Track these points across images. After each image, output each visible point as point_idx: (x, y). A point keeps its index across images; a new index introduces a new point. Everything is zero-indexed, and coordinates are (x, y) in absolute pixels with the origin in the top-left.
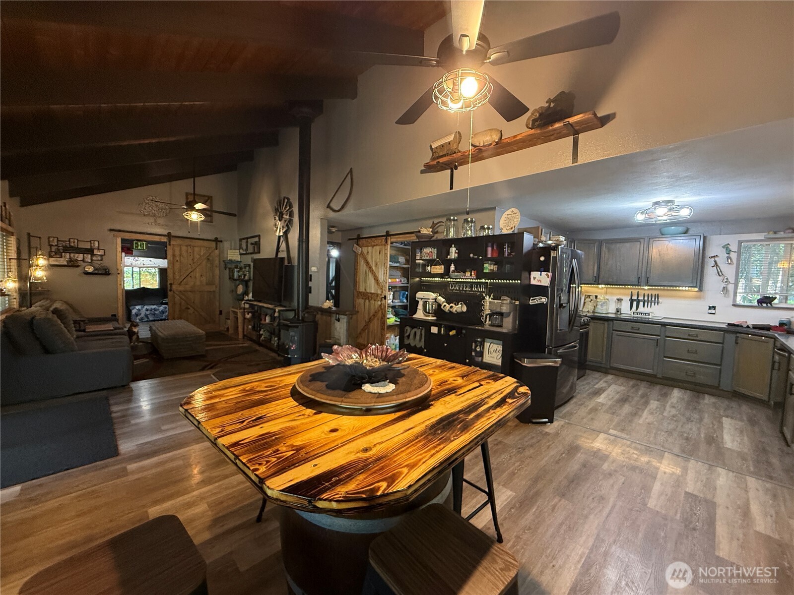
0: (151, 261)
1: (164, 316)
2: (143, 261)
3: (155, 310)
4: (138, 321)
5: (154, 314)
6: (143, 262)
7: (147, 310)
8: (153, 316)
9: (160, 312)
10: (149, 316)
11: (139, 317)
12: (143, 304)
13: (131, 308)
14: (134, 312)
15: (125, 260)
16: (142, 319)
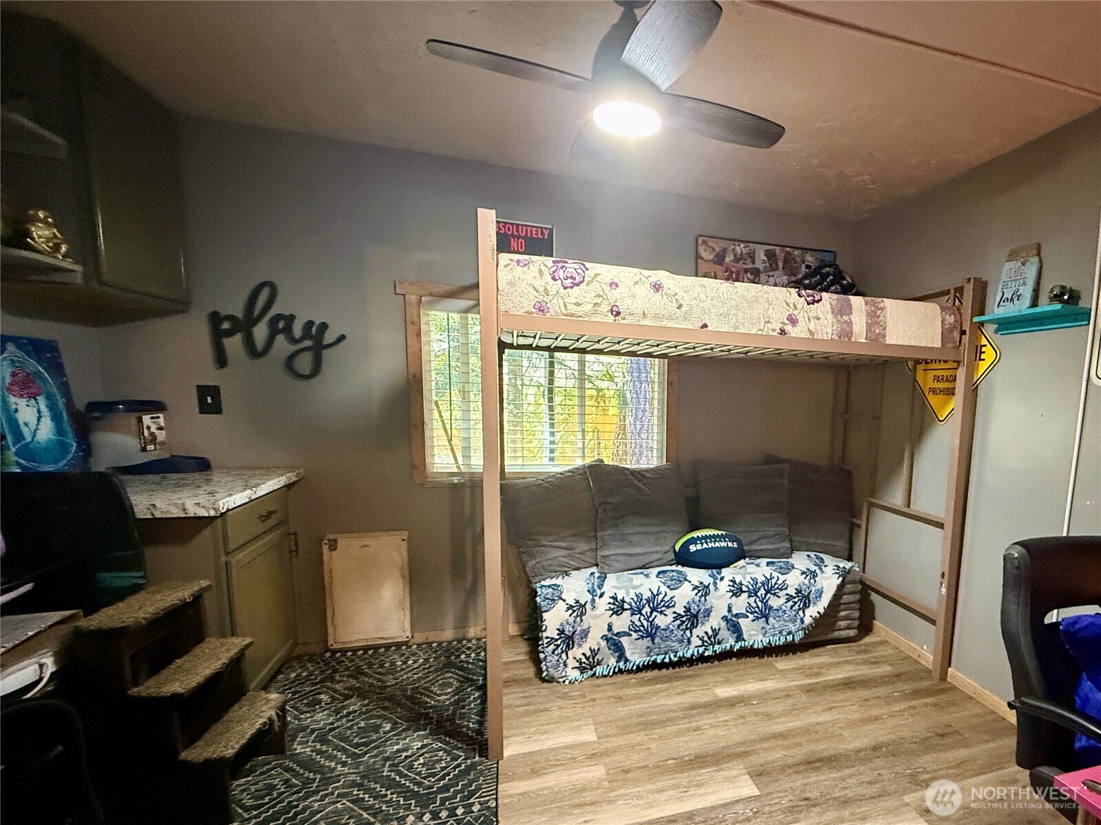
0: (657, 287)
1: (696, 641)
2: (614, 285)
3: (656, 604)
4: (574, 674)
5: (651, 633)
6: (613, 295)
7: (618, 607)
8: (647, 642)
9: (678, 616)
10: (624, 641)
11: (577, 652)
12: (603, 567)
13: (544, 587)
14: (554, 620)
15: (504, 275)
16: (589, 665)
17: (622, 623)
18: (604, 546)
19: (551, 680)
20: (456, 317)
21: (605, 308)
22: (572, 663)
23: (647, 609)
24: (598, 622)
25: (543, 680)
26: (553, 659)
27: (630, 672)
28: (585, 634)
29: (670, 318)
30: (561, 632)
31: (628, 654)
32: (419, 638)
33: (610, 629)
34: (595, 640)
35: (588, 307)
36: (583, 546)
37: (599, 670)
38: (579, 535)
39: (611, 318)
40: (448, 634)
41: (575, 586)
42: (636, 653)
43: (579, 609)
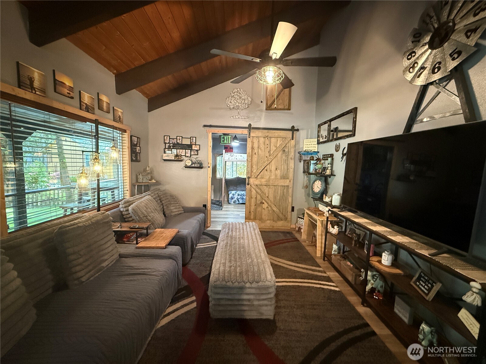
5: (243, 199)
7: (239, 195)
12: (237, 190)
13: (230, 192)
16: (235, 202)
17: (239, 197)
18: (238, 188)
19: (230, 203)
20: (221, 157)
21: (235, 158)
22: (232, 202)
23: (242, 196)
24: (236, 197)
25: (229, 203)
26: (230, 201)
27: (240, 204)
28: (234, 198)
29: (243, 159)
30: (231, 197)
31: (240, 201)
32: (214, 199)
33: (237, 197)
34: (235, 199)
35: (233, 159)
36: (235, 188)
37: (236, 203)
38: (234, 186)
39: (236, 160)
40: (218, 200)
41: (233, 192)
42: (241, 202)
43: (234, 195)
